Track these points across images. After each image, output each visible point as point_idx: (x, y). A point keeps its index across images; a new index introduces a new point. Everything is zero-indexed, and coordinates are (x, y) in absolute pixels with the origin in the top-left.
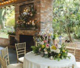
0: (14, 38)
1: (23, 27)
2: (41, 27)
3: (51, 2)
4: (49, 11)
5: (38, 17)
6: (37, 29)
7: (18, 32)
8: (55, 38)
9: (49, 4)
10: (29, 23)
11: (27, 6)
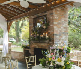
0: (28, 51)
1: (37, 40)
2: (55, 40)
3: (66, 12)
4: (64, 22)
5: (51, 29)
6: (51, 41)
7: (32, 46)
8: (69, 51)
9: (63, 15)
10: (42, 36)
11: (40, 18)
